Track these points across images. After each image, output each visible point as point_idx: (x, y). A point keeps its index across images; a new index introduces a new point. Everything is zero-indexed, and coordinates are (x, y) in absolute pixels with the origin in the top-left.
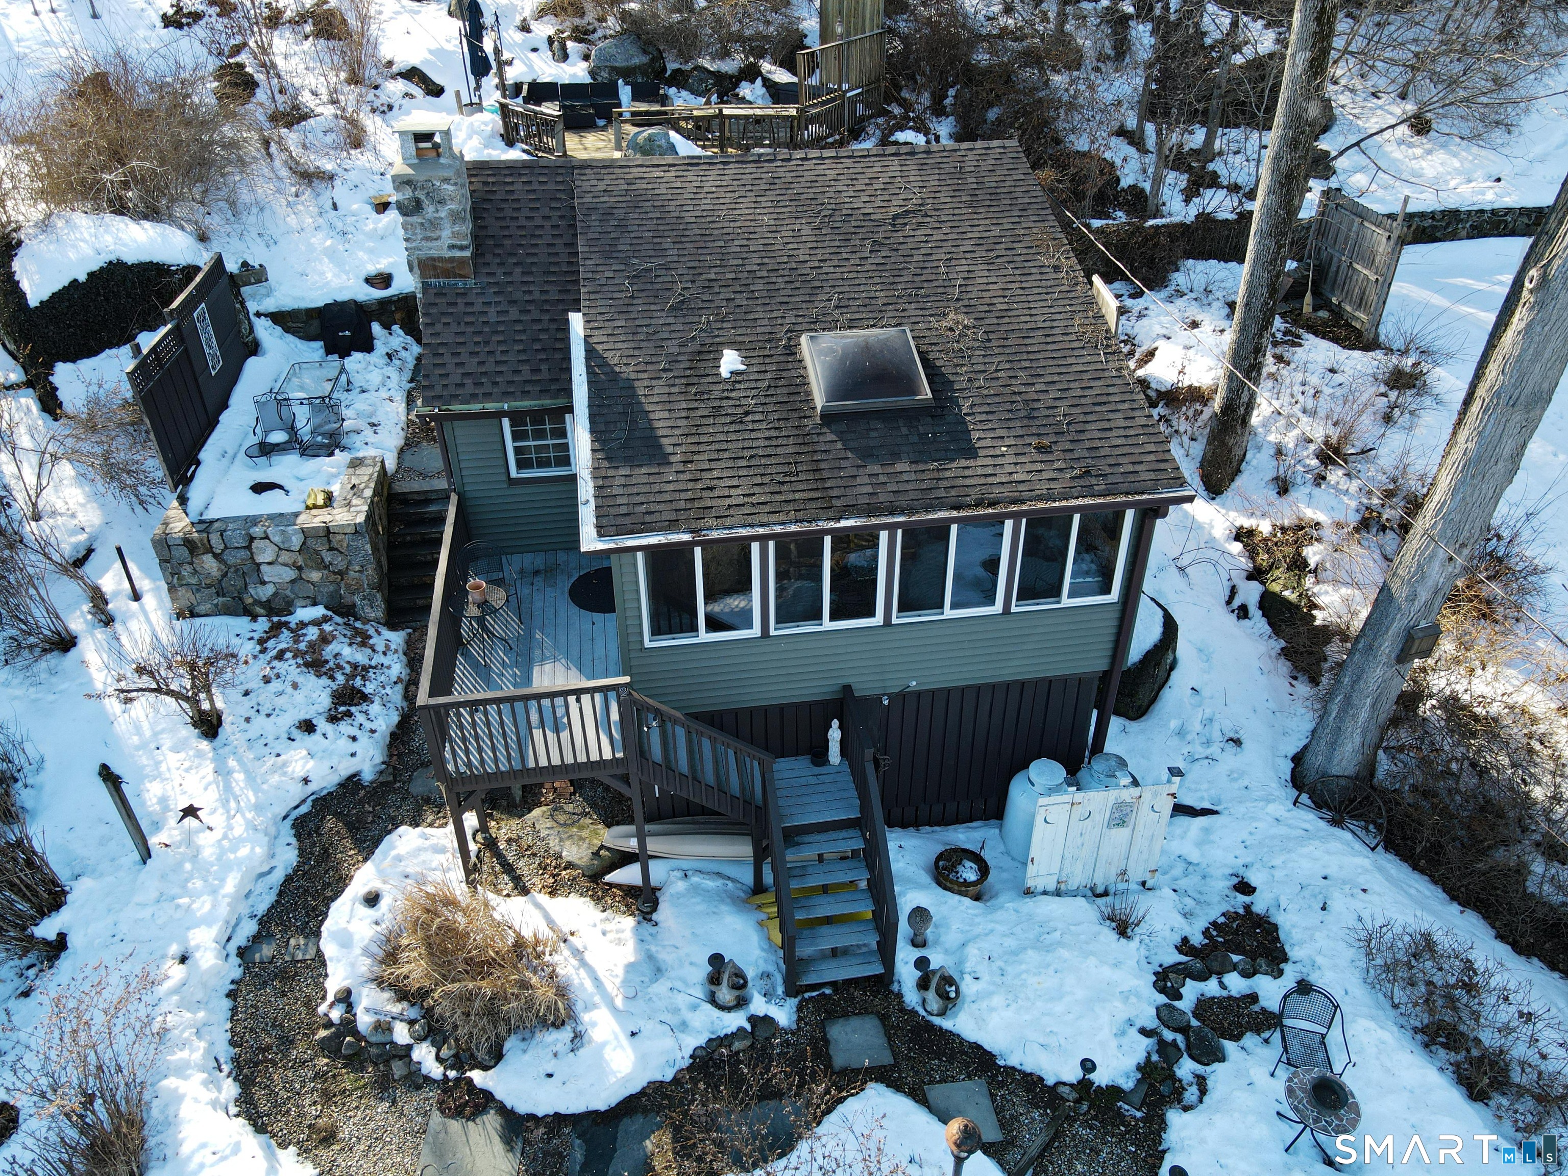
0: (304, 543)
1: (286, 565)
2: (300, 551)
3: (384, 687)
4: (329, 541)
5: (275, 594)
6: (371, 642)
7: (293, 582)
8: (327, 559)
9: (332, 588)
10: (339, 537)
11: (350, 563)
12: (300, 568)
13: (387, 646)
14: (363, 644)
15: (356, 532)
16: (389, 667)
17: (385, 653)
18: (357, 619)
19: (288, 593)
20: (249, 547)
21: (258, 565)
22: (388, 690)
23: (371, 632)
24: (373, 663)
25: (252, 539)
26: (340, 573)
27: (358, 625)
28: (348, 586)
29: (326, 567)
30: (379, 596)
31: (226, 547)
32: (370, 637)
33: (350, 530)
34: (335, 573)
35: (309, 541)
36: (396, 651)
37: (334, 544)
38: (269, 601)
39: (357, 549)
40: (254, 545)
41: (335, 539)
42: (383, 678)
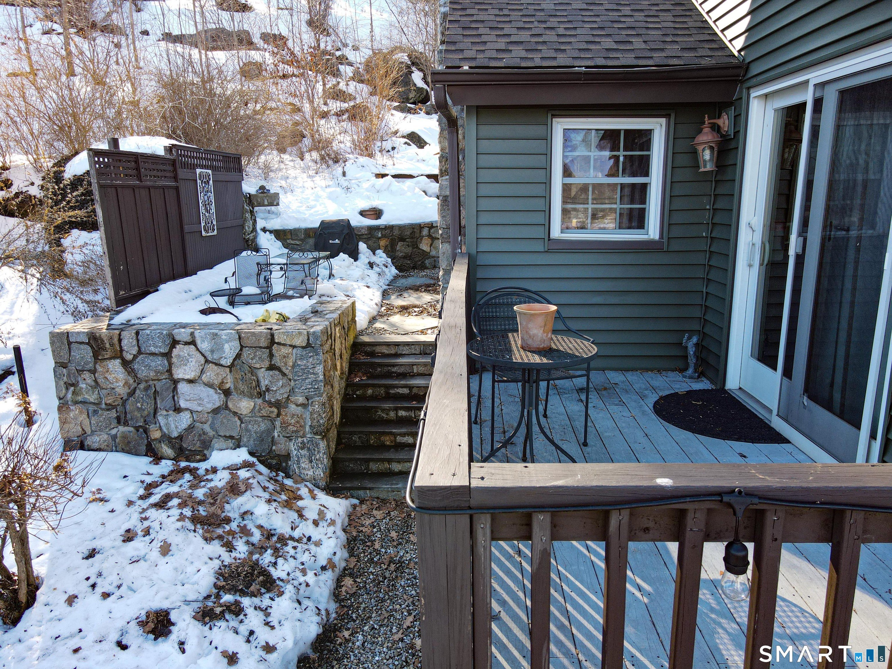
0: (238, 356)
1: (210, 385)
2: (231, 367)
3: (304, 572)
4: (271, 355)
5: (190, 428)
6: (300, 503)
7: (216, 411)
8: (264, 383)
9: (263, 426)
10: (285, 350)
11: (292, 391)
12: (227, 393)
13: (321, 514)
14: (288, 505)
15: (309, 345)
16: (318, 544)
17: (316, 523)
18: (288, 476)
19: (207, 427)
20: (168, 355)
21: (176, 382)
22: (310, 578)
23: (304, 491)
24: (296, 534)
25: (174, 343)
26: (278, 405)
27: (288, 482)
28: (285, 425)
29: (261, 395)
30: (323, 445)
31: (140, 352)
32: (300, 498)
33: (300, 341)
34: (270, 404)
35: (246, 353)
36: (333, 523)
37: (277, 361)
38: (180, 437)
39: (306, 371)
40: (175, 352)
41: (279, 352)
42: (305, 557)
